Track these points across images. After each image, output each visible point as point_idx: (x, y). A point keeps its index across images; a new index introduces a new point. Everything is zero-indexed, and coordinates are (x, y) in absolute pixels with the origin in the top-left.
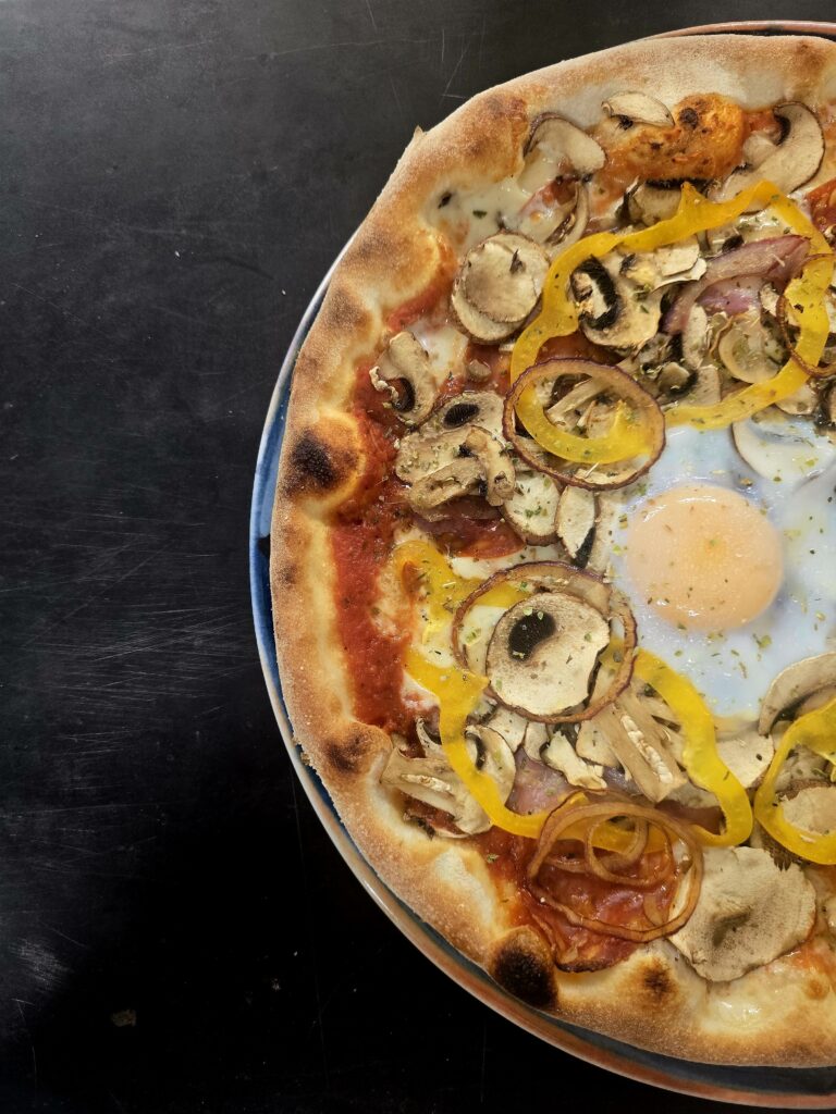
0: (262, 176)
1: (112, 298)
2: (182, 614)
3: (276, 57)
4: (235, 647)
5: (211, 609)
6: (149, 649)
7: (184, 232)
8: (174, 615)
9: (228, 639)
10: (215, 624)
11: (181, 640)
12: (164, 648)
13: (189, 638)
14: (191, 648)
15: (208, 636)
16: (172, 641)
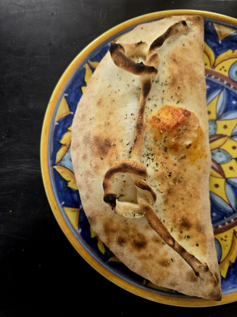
0: (50, 45)
1: (7, 75)
2: (20, 161)
3: (56, 14)
4: (34, 171)
5: (28, 160)
6: (10, 170)
7: (28, 58)
8: (18, 161)
9: (33, 168)
10: (29, 164)
11: (19, 168)
13: (22, 167)
14: (21, 170)
15: (27, 167)
16: (17, 168)
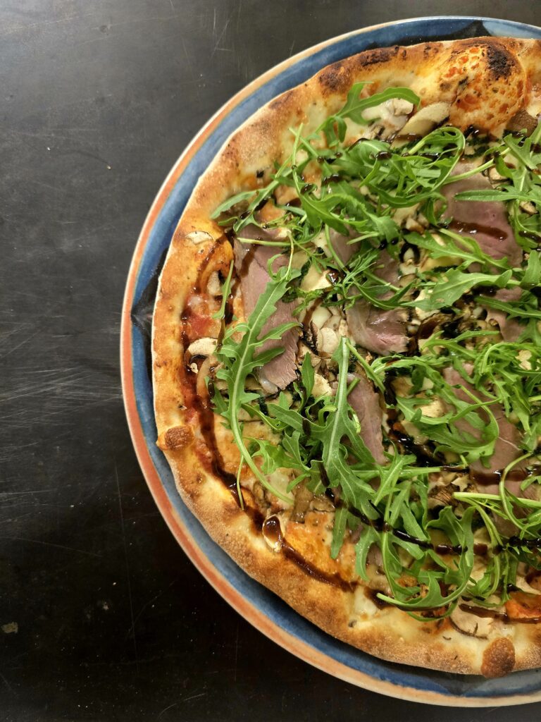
0: (102, 100)
2: (48, 373)
3: (111, 28)
5: (67, 370)
6: (27, 395)
7: (53, 135)
8: (44, 373)
9: (80, 388)
10: (69, 379)
11: (48, 389)
12: (38, 394)
13: (53, 388)
14: (54, 394)
15: (64, 387)
16: (42, 391)
